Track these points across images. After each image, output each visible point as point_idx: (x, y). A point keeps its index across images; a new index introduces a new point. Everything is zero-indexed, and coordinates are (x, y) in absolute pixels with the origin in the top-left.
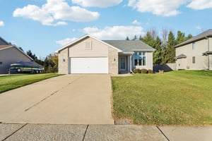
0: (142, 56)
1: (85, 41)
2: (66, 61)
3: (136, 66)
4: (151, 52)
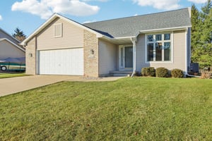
0: (163, 41)
1: (55, 24)
2: (34, 56)
3: (151, 62)
4: (184, 31)
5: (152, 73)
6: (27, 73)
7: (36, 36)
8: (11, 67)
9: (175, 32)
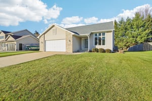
0: (102, 36)
1: (52, 29)
2: (43, 43)
3: (96, 46)
4: (111, 32)
5: (97, 50)
6: (40, 51)
7: (44, 34)
8: (33, 48)
9: (107, 32)
